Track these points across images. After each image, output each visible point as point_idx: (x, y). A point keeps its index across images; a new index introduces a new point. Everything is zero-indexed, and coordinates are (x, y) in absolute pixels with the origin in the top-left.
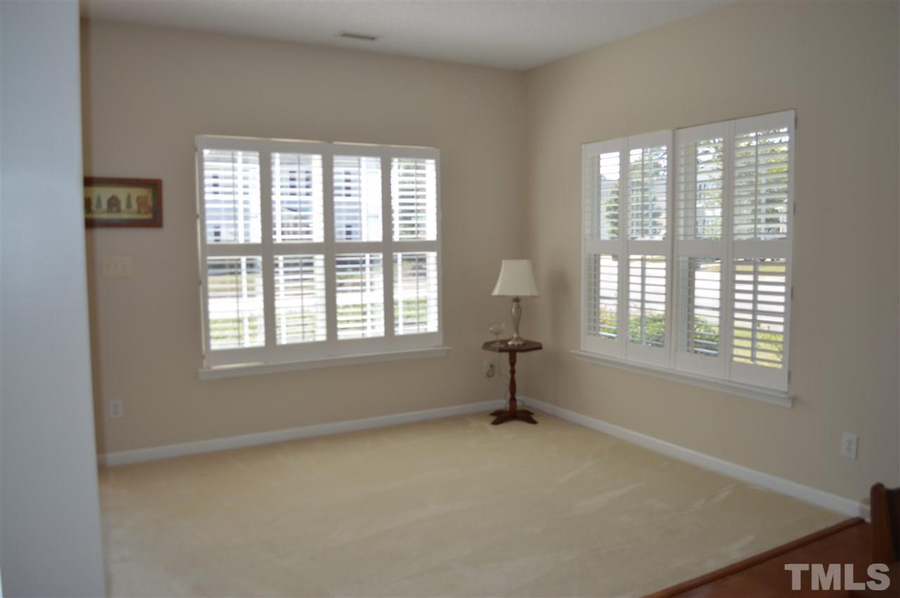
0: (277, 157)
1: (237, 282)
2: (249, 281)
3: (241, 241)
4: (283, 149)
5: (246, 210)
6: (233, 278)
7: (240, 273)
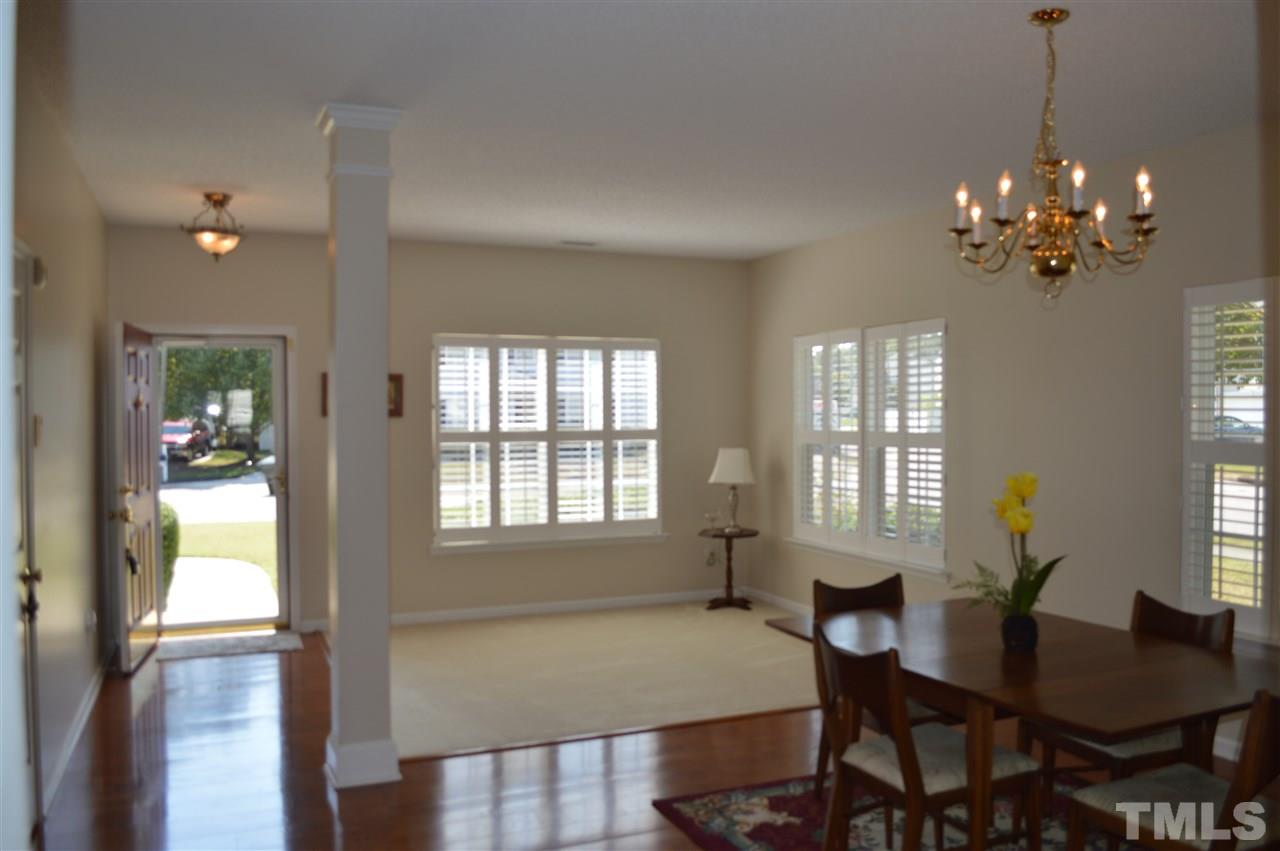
0: (504, 353)
1: (467, 467)
2: (478, 466)
3: (471, 428)
4: (510, 344)
5: (476, 401)
6: (463, 463)
7: (468, 459)
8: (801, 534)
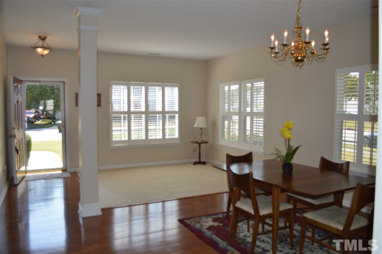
0: (132, 87)
3: (122, 110)
4: (134, 85)
5: (123, 102)
8: (221, 142)
